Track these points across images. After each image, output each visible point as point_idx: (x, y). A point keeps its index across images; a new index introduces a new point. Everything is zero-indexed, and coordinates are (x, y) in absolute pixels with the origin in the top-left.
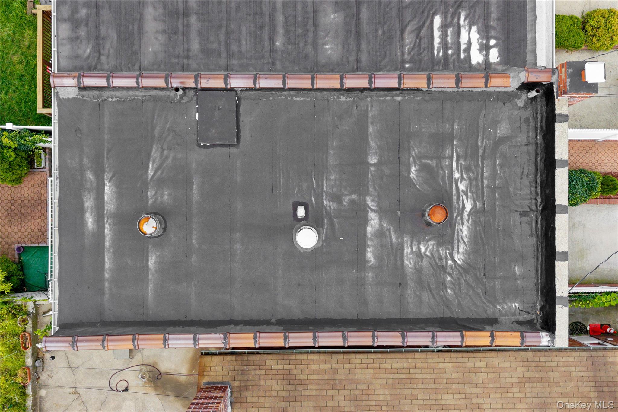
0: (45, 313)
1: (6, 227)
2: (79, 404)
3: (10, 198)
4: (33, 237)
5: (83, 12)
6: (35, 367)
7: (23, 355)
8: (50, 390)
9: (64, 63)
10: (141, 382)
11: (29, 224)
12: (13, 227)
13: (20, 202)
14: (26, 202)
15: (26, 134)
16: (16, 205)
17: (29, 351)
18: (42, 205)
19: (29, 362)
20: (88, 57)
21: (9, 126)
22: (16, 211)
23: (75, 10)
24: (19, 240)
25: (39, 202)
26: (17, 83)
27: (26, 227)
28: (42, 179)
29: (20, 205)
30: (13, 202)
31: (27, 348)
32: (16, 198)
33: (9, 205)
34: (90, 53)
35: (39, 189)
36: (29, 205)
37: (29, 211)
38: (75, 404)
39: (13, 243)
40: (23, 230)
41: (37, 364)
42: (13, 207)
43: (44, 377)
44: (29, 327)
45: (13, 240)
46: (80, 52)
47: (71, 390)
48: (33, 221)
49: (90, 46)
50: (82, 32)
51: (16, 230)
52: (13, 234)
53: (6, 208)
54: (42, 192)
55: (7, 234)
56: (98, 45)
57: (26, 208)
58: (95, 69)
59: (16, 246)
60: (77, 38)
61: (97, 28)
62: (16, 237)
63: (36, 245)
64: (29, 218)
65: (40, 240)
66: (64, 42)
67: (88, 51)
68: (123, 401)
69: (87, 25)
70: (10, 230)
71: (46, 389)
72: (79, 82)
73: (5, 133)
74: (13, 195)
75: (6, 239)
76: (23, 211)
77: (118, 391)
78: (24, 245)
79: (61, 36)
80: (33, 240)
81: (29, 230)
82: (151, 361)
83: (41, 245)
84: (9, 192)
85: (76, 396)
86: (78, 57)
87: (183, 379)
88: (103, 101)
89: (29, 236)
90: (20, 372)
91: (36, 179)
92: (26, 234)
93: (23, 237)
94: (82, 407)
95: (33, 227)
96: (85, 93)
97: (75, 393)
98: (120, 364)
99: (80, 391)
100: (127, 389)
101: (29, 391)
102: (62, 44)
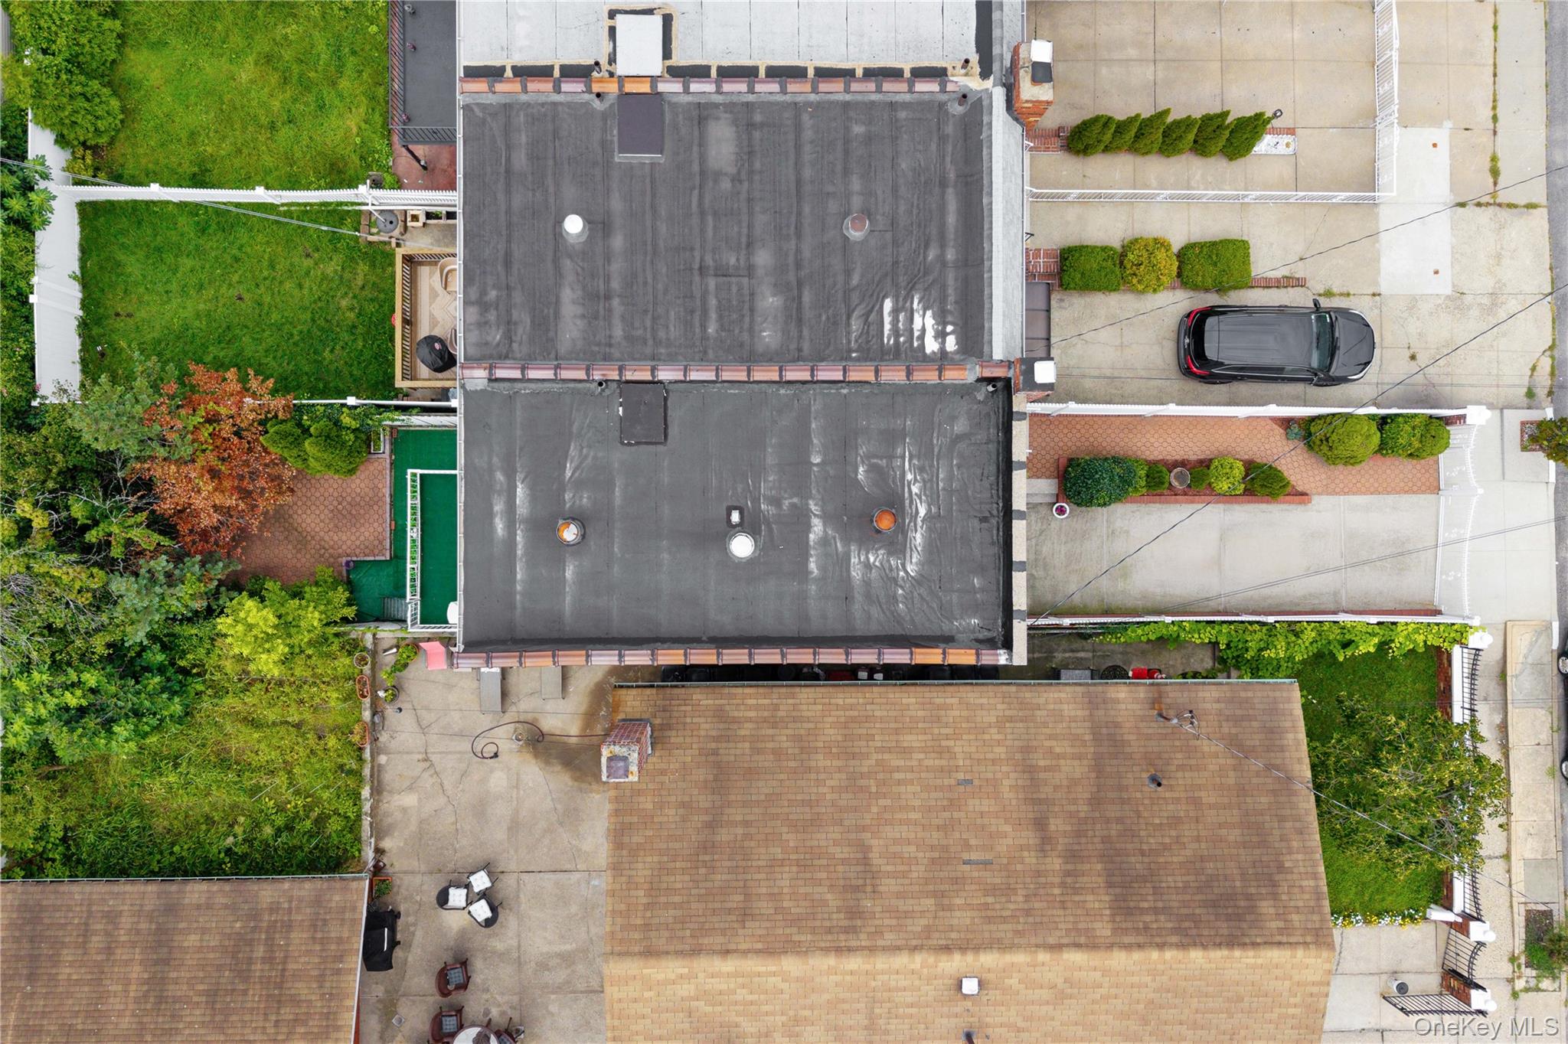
0: (385, 651)
1: (331, 533)
2: (431, 776)
3: (336, 494)
4: (367, 547)
5: (493, 294)
6: (373, 723)
7: (359, 706)
8: (392, 756)
9: (472, 351)
10: (515, 745)
11: (362, 529)
12: (340, 534)
13: (349, 499)
14: (358, 499)
15: (372, 410)
16: (345, 504)
17: (367, 701)
18: (380, 503)
19: (367, 715)
20: (498, 345)
21: (351, 401)
22: (344, 512)
23: (483, 293)
24: (348, 551)
25: (376, 499)
26: (345, 336)
27: (358, 534)
28: (380, 468)
29: (349, 503)
30: (340, 499)
31: (365, 697)
32: (344, 495)
33: (335, 503)
34: (500, 341)
35: (376, 481)
36: (362, 503)
37: (362, 512)
38: (426, 775)
39: (340, 556)
40: (353, 538)
41: (376, 719)
42: (340, 507)
43: (384, 738)
44: (367, 669)
45: (340, 551)
46: (489, 338)
47: (420, 757)
48: (367, 525)
49: (501, 331)
50: (492, 316)
51: (344, 538)
52: (340, 543)
53: (331, 507)
54: (380, 486)
55: (332, 543)
56: (509, 331)
57: (357, 508)
58: (506, 357)
59: (344, 560)
60: (486, 323)
61: (509, 312)
62: (344, 547)
63: (372, 558)
64: (362, 521)
65: (376, 552)
66: (472, 327)
67: (498, 337)
68: (492, 771)
69: (497, 309)
70: (336, 538)
71: (386, 754)
72: (490, 374)
73: (344, 409)
74: (340, 490)
75: (331, 551)
76: (354, 512)
77: (484, 758)
78: (355, 559)
79: (468, 322)
80: (367, 551)
81: (362, 538)
82: (529, 717)
83: (377, 558)
84: (336, 486)
85: (428, 764)
86: (487, 344)
87: (574, 740)
88: (514, 393)
89: (362, 547)
90: (357, 728)
91: (371, 468)
92: (358, 543)
93: (353, 547)
94: (435, 779)
95: (367, 534)
96: (496, 385)
97: (426, 760)
98: (486, 721)
99: (433, 757)
100: (496, 755)
101: (367, 755)
102: (470, 330)
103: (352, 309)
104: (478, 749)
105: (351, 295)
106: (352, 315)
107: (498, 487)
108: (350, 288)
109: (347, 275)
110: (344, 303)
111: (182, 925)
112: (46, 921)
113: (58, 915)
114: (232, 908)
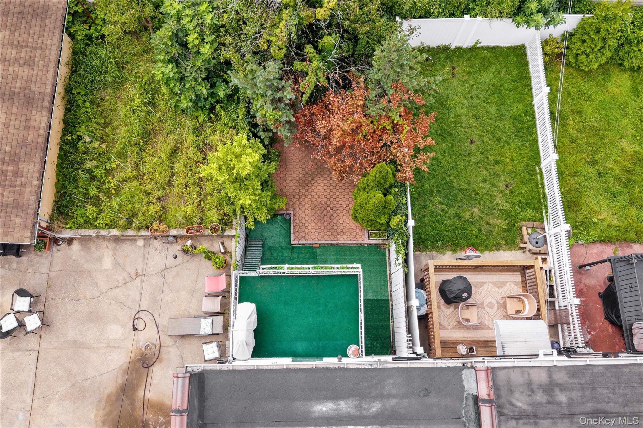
1: (310, 203)
2: (124, 279)
4: (300, 227)
5: (562, 398)
6: (168, 236)
7: (181, 226)
8: (142, 250)
10: (142, 344)
15: (405, 238)
17: (183, 232)
18: (332, 237)
19: (174, 232)
20: (512, 404)
21: (411, 223)
22: (325, 212)
23: (563, 388)
24: (298, 215)
25: (335, 234)
27: (310, 221)
28: (358, 236)
29: (332, 215)
30: (335, 209)
31: (187, 231)
32: (338, 212)
33: (332, 206)
34: (516, 407)
35: (348, 234)
36: (332, 224)
37: (326, 224)
38: (125, 275)
39: (294, 209)
40: (307, 218)
41: (171, 239)
42: (329, 209)
43: (157, 243)
44: (208, 232)
45: (298, 209)
46: (517, 395)
47: (140, 271)
48: (316, 228)
49: (525, 407)
50: (540, 397)
51: (307, 212)
52: (303, 209)
53: (329, 203)
54: (345, 237)
55: (303, 203)
56: (528, 416)
57: (329, 221)
58: (500, 414)
59: (291, 212)
60: (533, 391)
61: (547, 416)
62: (300, 212)
63: (292, 231)
64: (319, 224)
65: (297, 234)
66: (526, 376)
67: (519, 404)
68: (123, 326)
69: (549, 403)
70: (307, 206)
71: (144, 246)
72: (484, 401)
73: (404, 217)
74: (341, 209)
75: (298, 203)
76: (326, 218)
77: (134, 320)
78: (292, 219)
79: (531, 371)
80: (297, 228)
81: (307, 224)
82: (163, 355)
83: (292, 235)
84: (344, 206)
85: (133, 275)
86: (511, 392)
87: (140, 393)
88: (464, 423)
89: (301, 224)
90: (163, 226)
91: (358, 230)
92: (304, 221)
93: (300, 218)
94: (121, 282)
95: (310, 227)
96: (471, 402)
97: (137, 275)
98: (163, 321)
99: (138, 280)
100: (135, 329)
101: (143, 232)
102: (522, 373)
103: (472, 216)
104: (141, 315)
105: (482, 215)
106: (468, 216)
107: (365, 405)
108: (487, 215)
109: (496, 213)
110: (476, 211)
111: (15, 109)
112: (33, 22)
113: (37, 29)
114: (23, 144)
